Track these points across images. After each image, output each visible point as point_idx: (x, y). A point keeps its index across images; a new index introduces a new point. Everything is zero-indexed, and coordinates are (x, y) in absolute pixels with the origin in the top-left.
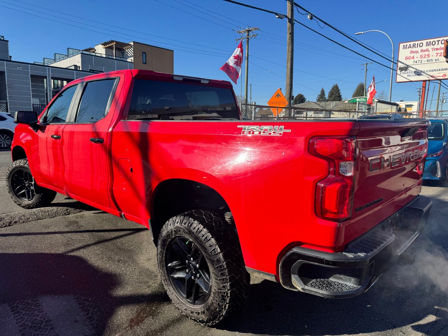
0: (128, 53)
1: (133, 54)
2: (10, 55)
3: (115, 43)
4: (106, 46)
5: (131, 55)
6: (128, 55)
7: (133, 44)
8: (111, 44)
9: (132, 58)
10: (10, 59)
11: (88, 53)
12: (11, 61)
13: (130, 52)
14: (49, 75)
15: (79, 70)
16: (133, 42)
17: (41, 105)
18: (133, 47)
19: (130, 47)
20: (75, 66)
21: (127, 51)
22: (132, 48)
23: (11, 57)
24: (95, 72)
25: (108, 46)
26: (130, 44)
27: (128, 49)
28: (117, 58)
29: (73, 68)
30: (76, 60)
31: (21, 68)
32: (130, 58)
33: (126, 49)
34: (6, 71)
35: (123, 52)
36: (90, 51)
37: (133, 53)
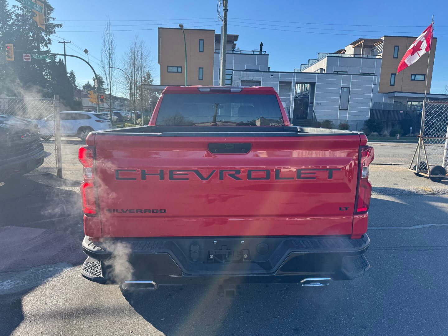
0: (378, 49)
1: (382, 50)
2: (269, 66)
3: (363, 41)
4: (355, 46)
5: (381, 51)
6: (378, 51)
7: (384, 39)
8: (360, 43)
9: (381, 54)
10: (269, 70)
11: (337, 55)
12: (269, 72)
13: (380, 48)
14: (294, 80)
15: (324, 73)
16: (385, 36)
17: (286, 107)
18: (383, 42)
19: (381, 43)
20: (322, 69)
21: (377, 47)
22: (382, 44)
23: (269, 68)
24: (339, 73)
25: (357, 45)
26: (381, 39)
27: (378, 45)
28: (364, 56)
29: (319, 71)
30: (323, 64)
31: (273, 76)
32: (379, 55)
33: (376, 45)
34: (262, 80)
35: (373, 48)
36: (340, 53)
37: (384, 49)
